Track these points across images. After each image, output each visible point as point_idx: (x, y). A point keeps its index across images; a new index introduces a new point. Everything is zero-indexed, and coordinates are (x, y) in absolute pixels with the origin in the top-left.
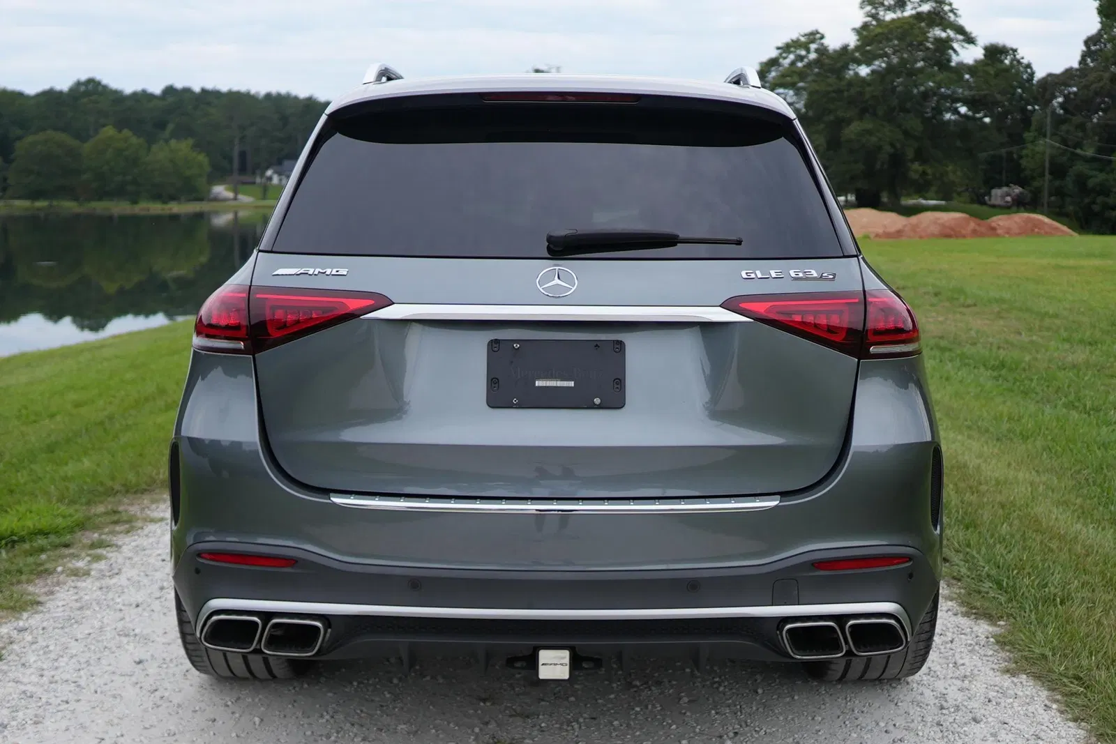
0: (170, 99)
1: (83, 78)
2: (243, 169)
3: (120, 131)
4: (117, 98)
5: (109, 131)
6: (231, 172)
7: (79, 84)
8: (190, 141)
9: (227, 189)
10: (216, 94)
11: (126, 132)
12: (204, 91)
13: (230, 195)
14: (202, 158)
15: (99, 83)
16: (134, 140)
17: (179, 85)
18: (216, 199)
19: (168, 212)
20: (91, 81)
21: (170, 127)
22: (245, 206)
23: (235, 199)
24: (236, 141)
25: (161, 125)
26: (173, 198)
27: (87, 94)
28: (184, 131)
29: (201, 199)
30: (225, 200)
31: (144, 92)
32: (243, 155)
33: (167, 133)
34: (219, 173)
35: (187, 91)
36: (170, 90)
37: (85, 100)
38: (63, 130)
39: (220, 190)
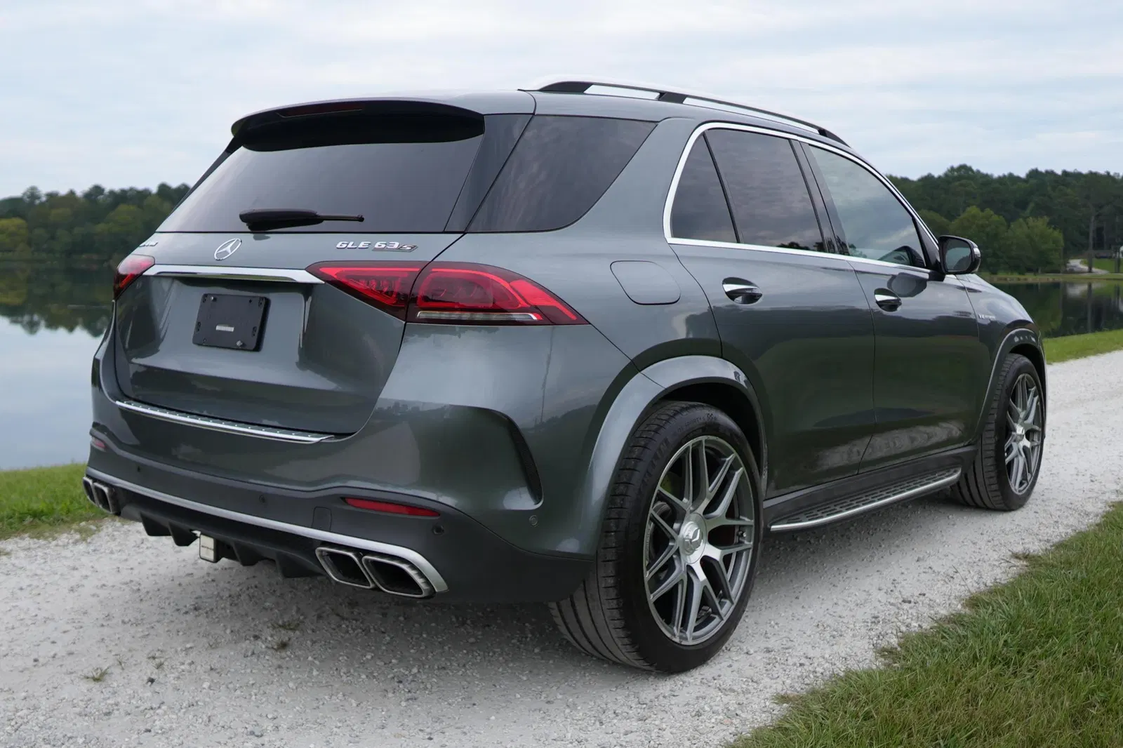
0: (1033, 181)
1: (956, 165)
2: (1099, 244)
3: (982, 210)
4: (986, 180)
5: (973, 210)
6: (1085, 247)
7: (952, 169)
8: (1046, 219)
9: (1081, 263)
10: (1077, 176)
11: (988, 211)
12: (1065, 173)
13: (1086, 268)
14: (1058, 235)
15: (970, 169)
16: (995, 218)
17: (1042, 169)
18: (1072, 272)
19: (1022, 282)
20: (963, 168)
21: (1032, 205)
22: (1099, 279)
23: (1090, 271)
24: (1093, 219)
25: (1022, 205)
26: (1030, 270)
27: (959, 178)
28: (1041, 210)
29: (1057, 272)
30: (1082, 272)
31: (1011, 175)
32: (1099, 231)
33: (1028, 211)
34: (1074, 248)
35: (1050, 173)
36: (1034, 174)
37: (957, 183)
38: (936, 211)
39: (1076, 263)
